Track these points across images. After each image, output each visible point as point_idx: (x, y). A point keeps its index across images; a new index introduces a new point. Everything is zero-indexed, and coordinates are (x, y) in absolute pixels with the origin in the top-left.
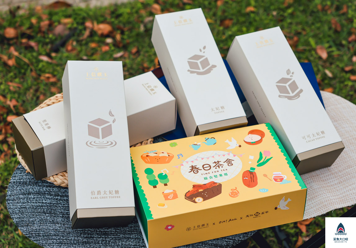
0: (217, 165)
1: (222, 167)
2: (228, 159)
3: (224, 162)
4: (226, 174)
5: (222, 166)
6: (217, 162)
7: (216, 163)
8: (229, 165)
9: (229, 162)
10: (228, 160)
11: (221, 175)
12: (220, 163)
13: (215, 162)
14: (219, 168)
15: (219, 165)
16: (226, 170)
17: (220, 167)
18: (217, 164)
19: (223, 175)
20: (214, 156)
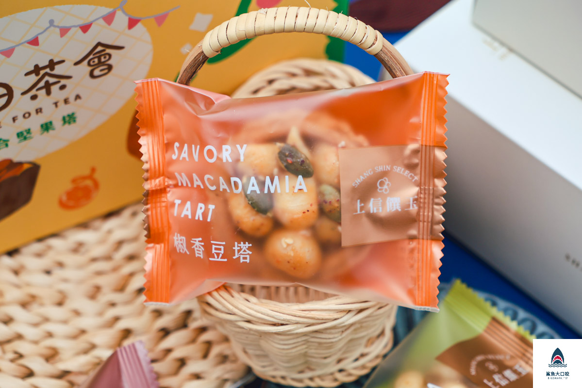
0: (42, 84)
1: (63, 87)
2: (99, 44)
3: (76, 64)
4: (70, 119)
5: (63, 82)
6: (44, 68)
7: (37, 74)
8: (97, 72)
9: (99, 58)
10: (100, 48)
11: (47, 127)
12: (58, 70)
13: (37, 70)
14: (49, 93)
15: (52, 80)
16: (78, 97)
17: (55, 89)
18: (46, 74)
19: (57, 123)
20: (41, 39)
